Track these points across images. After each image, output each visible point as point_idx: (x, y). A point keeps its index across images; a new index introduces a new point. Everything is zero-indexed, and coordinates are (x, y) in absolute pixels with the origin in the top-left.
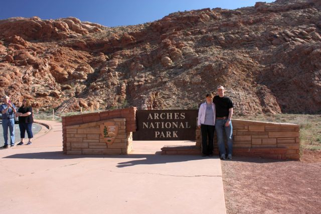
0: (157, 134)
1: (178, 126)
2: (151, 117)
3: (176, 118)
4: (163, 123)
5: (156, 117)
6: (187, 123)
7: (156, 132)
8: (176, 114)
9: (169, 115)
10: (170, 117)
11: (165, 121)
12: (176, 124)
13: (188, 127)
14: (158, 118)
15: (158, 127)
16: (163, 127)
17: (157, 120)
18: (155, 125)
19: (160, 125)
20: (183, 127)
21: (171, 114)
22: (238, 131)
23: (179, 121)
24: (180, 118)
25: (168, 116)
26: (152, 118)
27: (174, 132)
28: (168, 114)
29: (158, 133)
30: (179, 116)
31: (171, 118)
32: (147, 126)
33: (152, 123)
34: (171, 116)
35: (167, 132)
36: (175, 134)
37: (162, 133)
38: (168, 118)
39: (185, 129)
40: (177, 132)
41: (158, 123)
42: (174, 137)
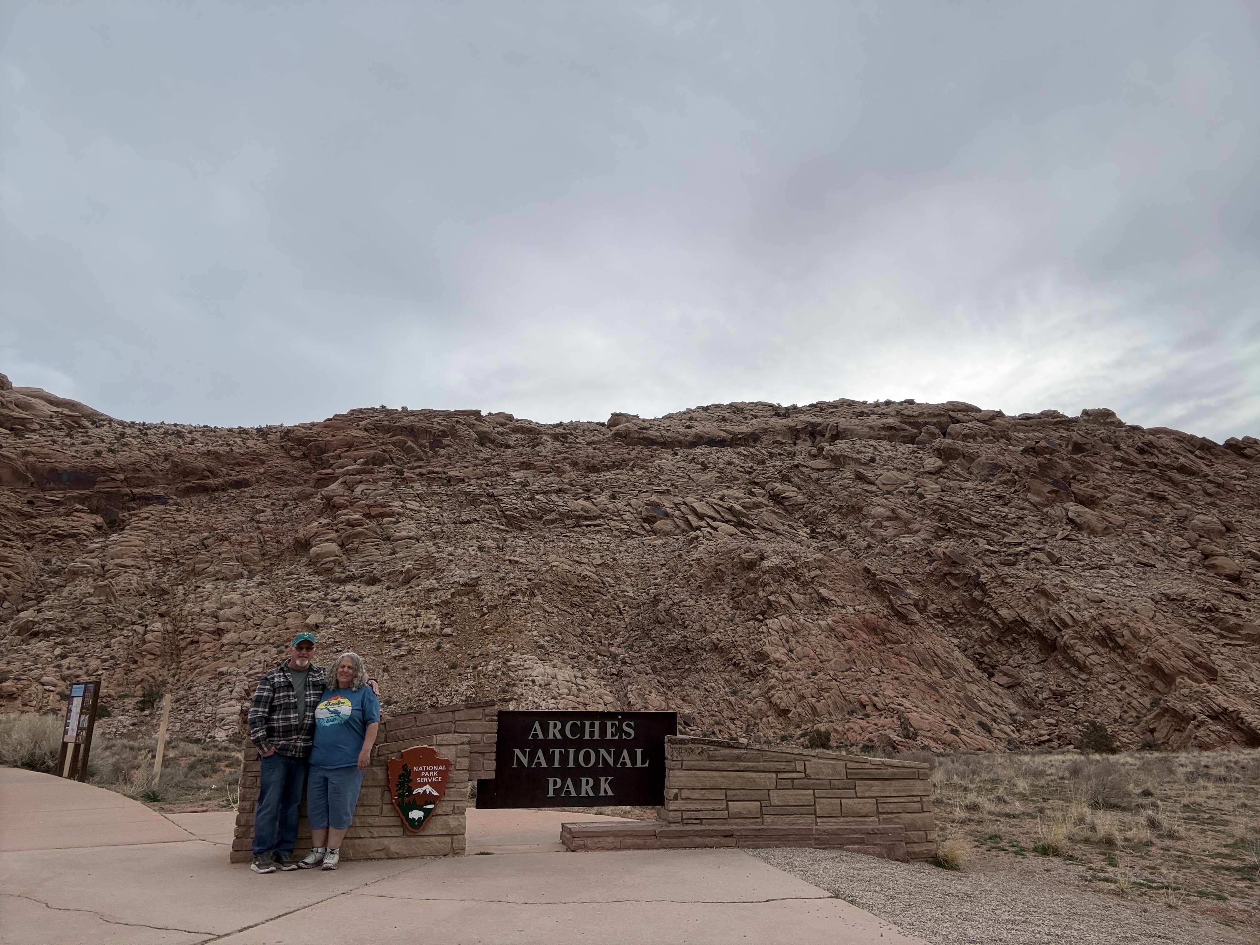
0: (553, 785)
1: (616, 761)
2: (539, 731)
3: (609, 737)
4: (572, 751)
5: (554, 732)
6: (639, 751)
7: (551, 780)
8: (609, 723)
9: (592, 726)
10: (592, 733)
11: (579, 744)
12: (609, 753)
13: (643, 762)
14: (559, 737)
15: (556, 765)
16: (571, 764)
17: (555, 743)
20: (629, 765)
21: (597, 723)
22: (781, 775)
23: (618, 746)
24: (621, 736)
25: (587, 729)
26: (541, 736)
27: (602, 779)
28: (587, 723)
29: (555, 783)
31: (597, 736)
32: (525, 762)
33: (540, 753)
34: (597, 730)
35: (584, 780)
36: (605, 787)
37: (569, 782)
38: (587, 736)
39: (634, 769)
40: (610, 778)
41: (557, 751)
42: (602, 793)
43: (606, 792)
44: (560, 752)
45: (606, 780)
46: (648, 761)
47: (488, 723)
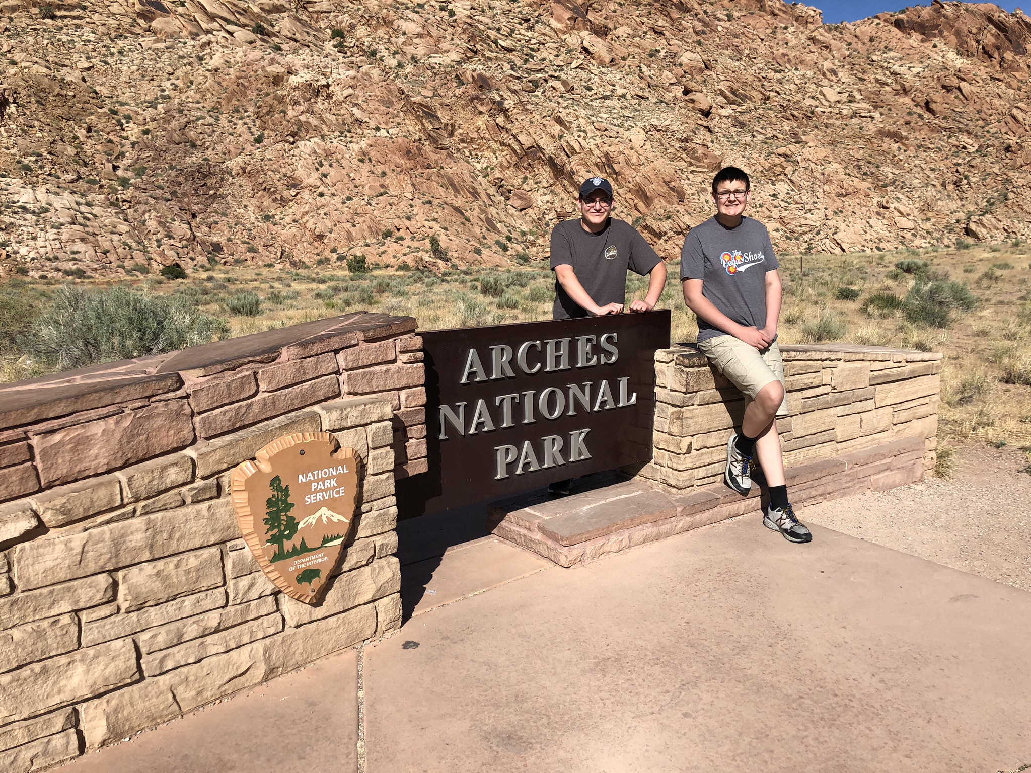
0: (503, 457)
1: (593, 401)
2: (478, 368)
3: (582, 361)
4: (530, 393)
5: (500, 364)
6: (624, 381)
7: (501, 451)
9: (557, 347)
10: (558, 360)
11: (539, 381)
12: (584, 390)
13: (629, 397)
14: (510, 373)
15: (507, 422)
16: (528, 418)
17: (503, 385)
18: (496, 413)
19: (518, 410)
20: (610, 404)
21: (564, 343)
22: (806, 393)
23: (594, 374)
24: (598, 359)
25: (551, 354)
26: (480, 376)
27: (575, 434)
28: (551, 343)
29: (507, 454)
30: (597, 349)
31: (563, 364)
32: (459, 425)
34: (564, 350)
35: (548, 439)
36: (578, 447)
37: (527, 446)
38: (551, 367)
39: (618, 410)
40: (586, 430)
41: (508, 398)
42: (575, 457)
43: (580, 454)
45: (580, 434)
46: (635, 394)
47: (408, 366)
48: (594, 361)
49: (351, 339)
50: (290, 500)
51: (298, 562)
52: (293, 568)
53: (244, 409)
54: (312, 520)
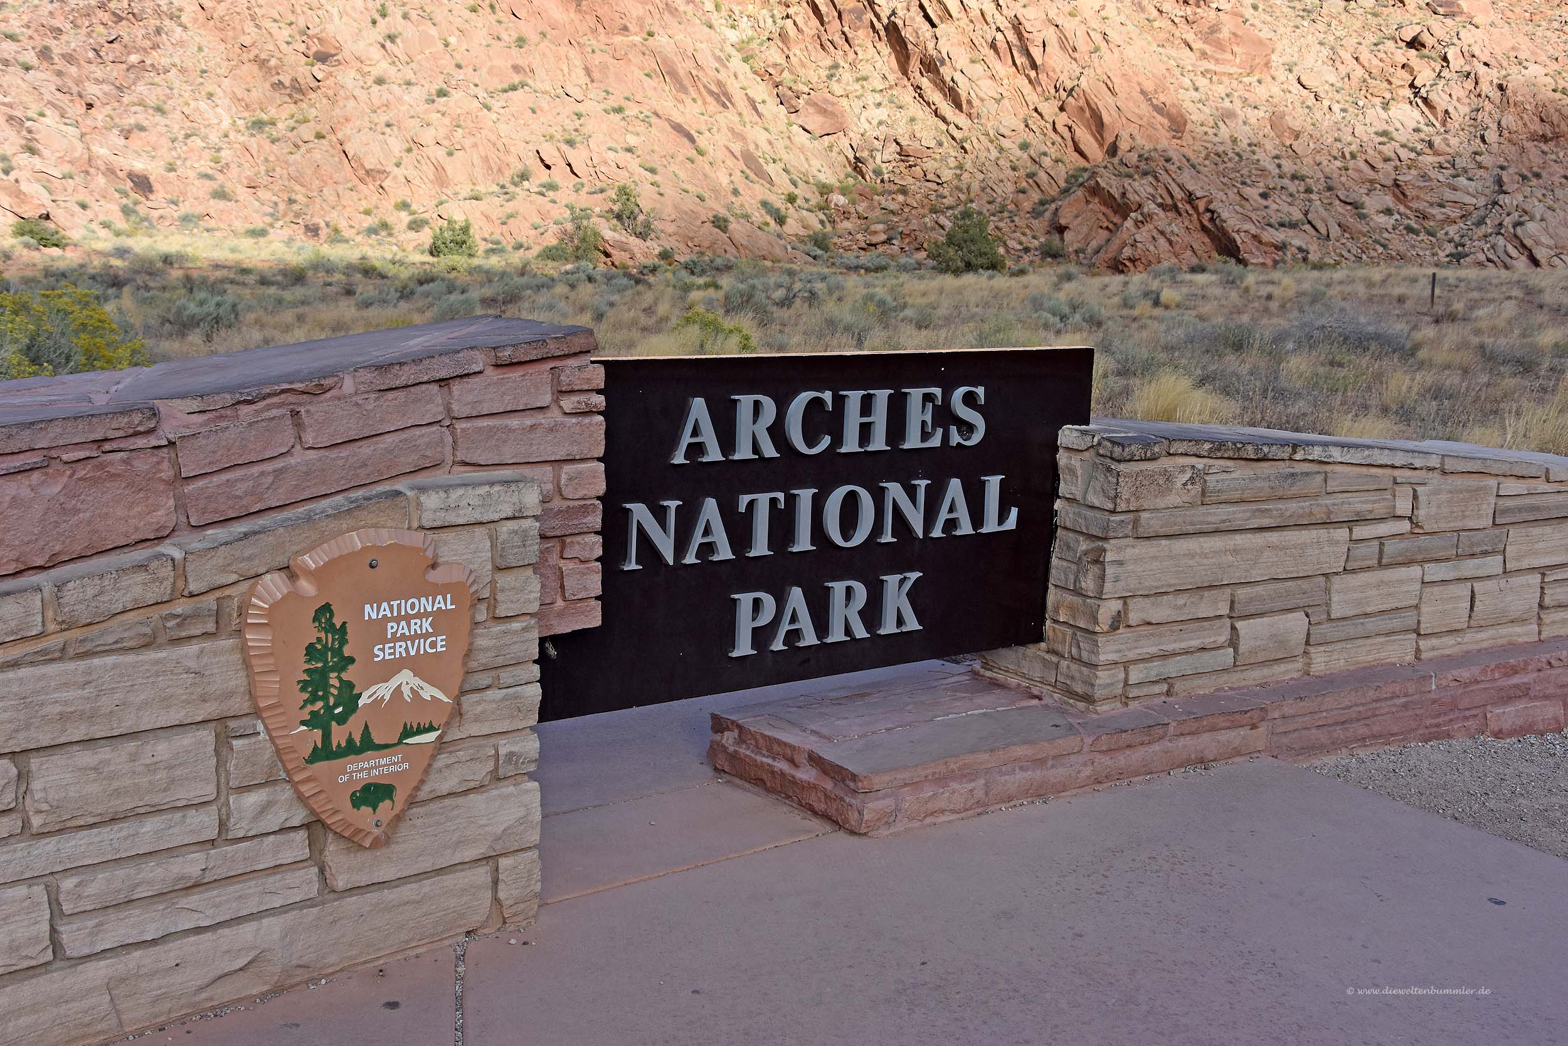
0: (749, 616)
1: (930, 517)
2: (709, 437)
3: (912, 441)
4: (805, 496)
6: (993, 483)
7: (745, 600)
8: (915, 395)
9: (866, 406)
10: (865, 433)
11: (829, 472)
12: (913, 494)
13: (1002, 517)
15: (760, 547)
16: (803, 543)
17: (756, 474)
18: (741, 528)
19: (782, 522)
20: (965, 527)
21: (882, 396)
22: (1360, 532)
24: (946, 437)
25: (853, 420)
26: (713, 452)
27: (891, 580)
29: (757, 609)
30: (944, 416)
31: (879, 441)
32: (666, 548)
33: (710, 508)
34: (880, 417)
35: (839, 588)
36: (896, 604)
37: (796, 597)
38: (851, 445)
39: (980, 541)
40: (914, 576)
41: (763, 500)
42: (889, 627)
43: (900, 621)
44: (773, 502)
45: (902, 582)
46: (1014, 512)
47: (574, 420)
48: (936, 442)
49: (472, 361)
50: (347, 651)
51: (353, 767)
52: (346, 778)
53: (270, 479)
54: (384, 690)
